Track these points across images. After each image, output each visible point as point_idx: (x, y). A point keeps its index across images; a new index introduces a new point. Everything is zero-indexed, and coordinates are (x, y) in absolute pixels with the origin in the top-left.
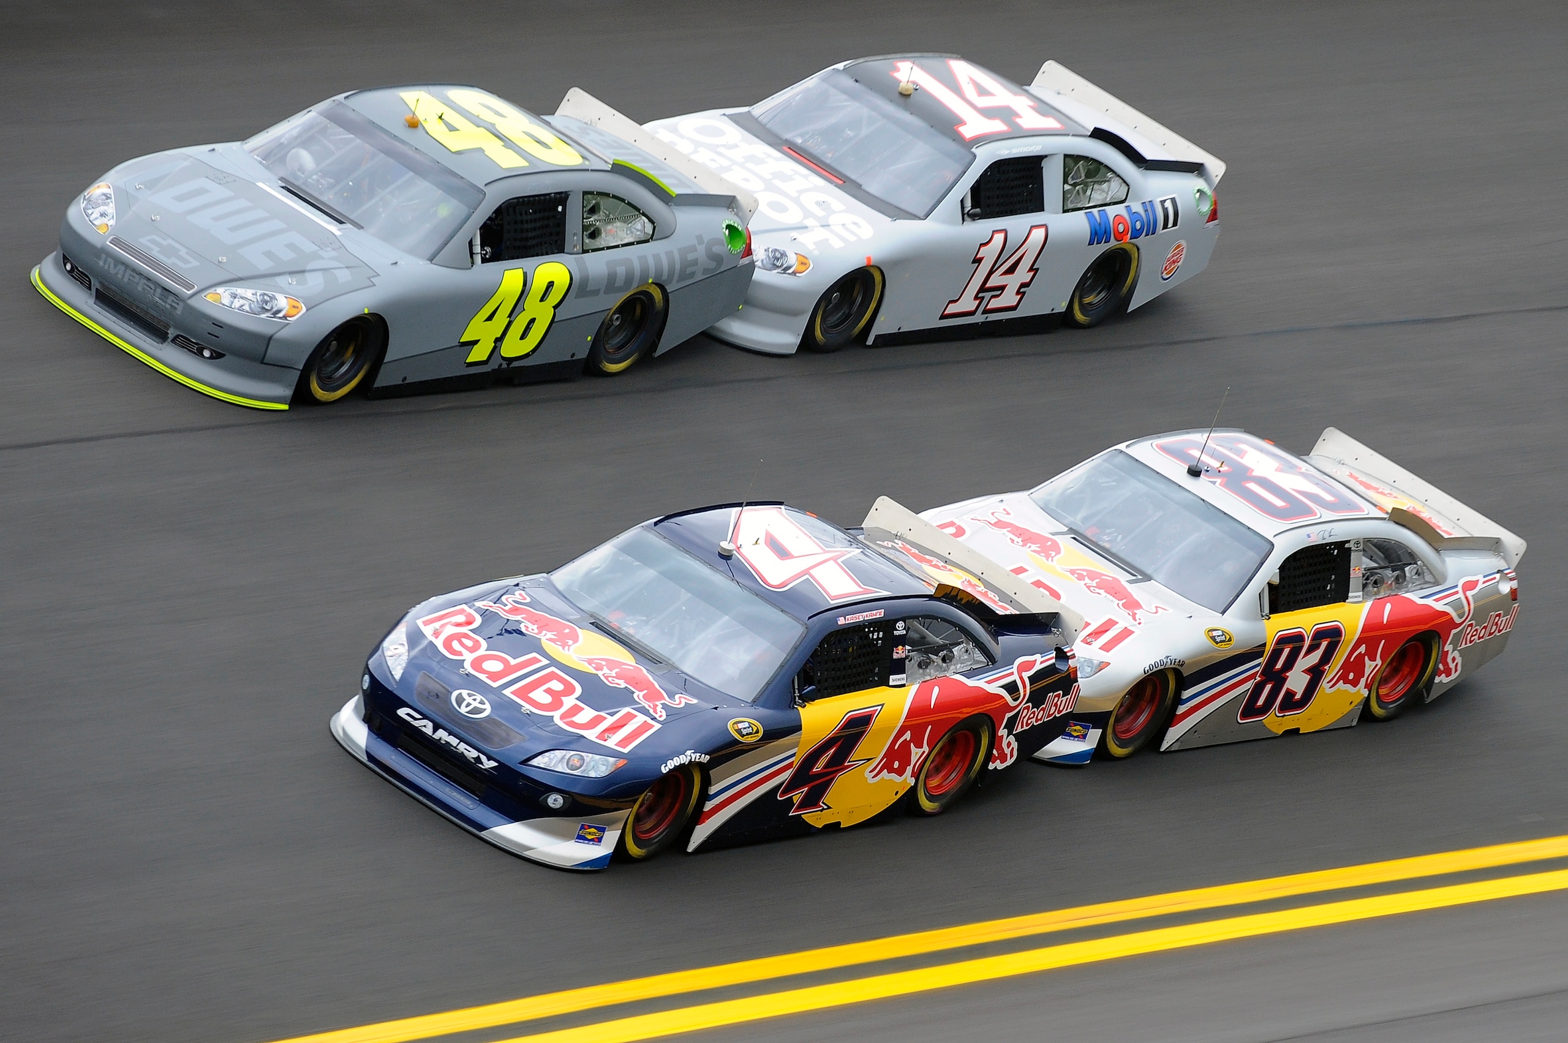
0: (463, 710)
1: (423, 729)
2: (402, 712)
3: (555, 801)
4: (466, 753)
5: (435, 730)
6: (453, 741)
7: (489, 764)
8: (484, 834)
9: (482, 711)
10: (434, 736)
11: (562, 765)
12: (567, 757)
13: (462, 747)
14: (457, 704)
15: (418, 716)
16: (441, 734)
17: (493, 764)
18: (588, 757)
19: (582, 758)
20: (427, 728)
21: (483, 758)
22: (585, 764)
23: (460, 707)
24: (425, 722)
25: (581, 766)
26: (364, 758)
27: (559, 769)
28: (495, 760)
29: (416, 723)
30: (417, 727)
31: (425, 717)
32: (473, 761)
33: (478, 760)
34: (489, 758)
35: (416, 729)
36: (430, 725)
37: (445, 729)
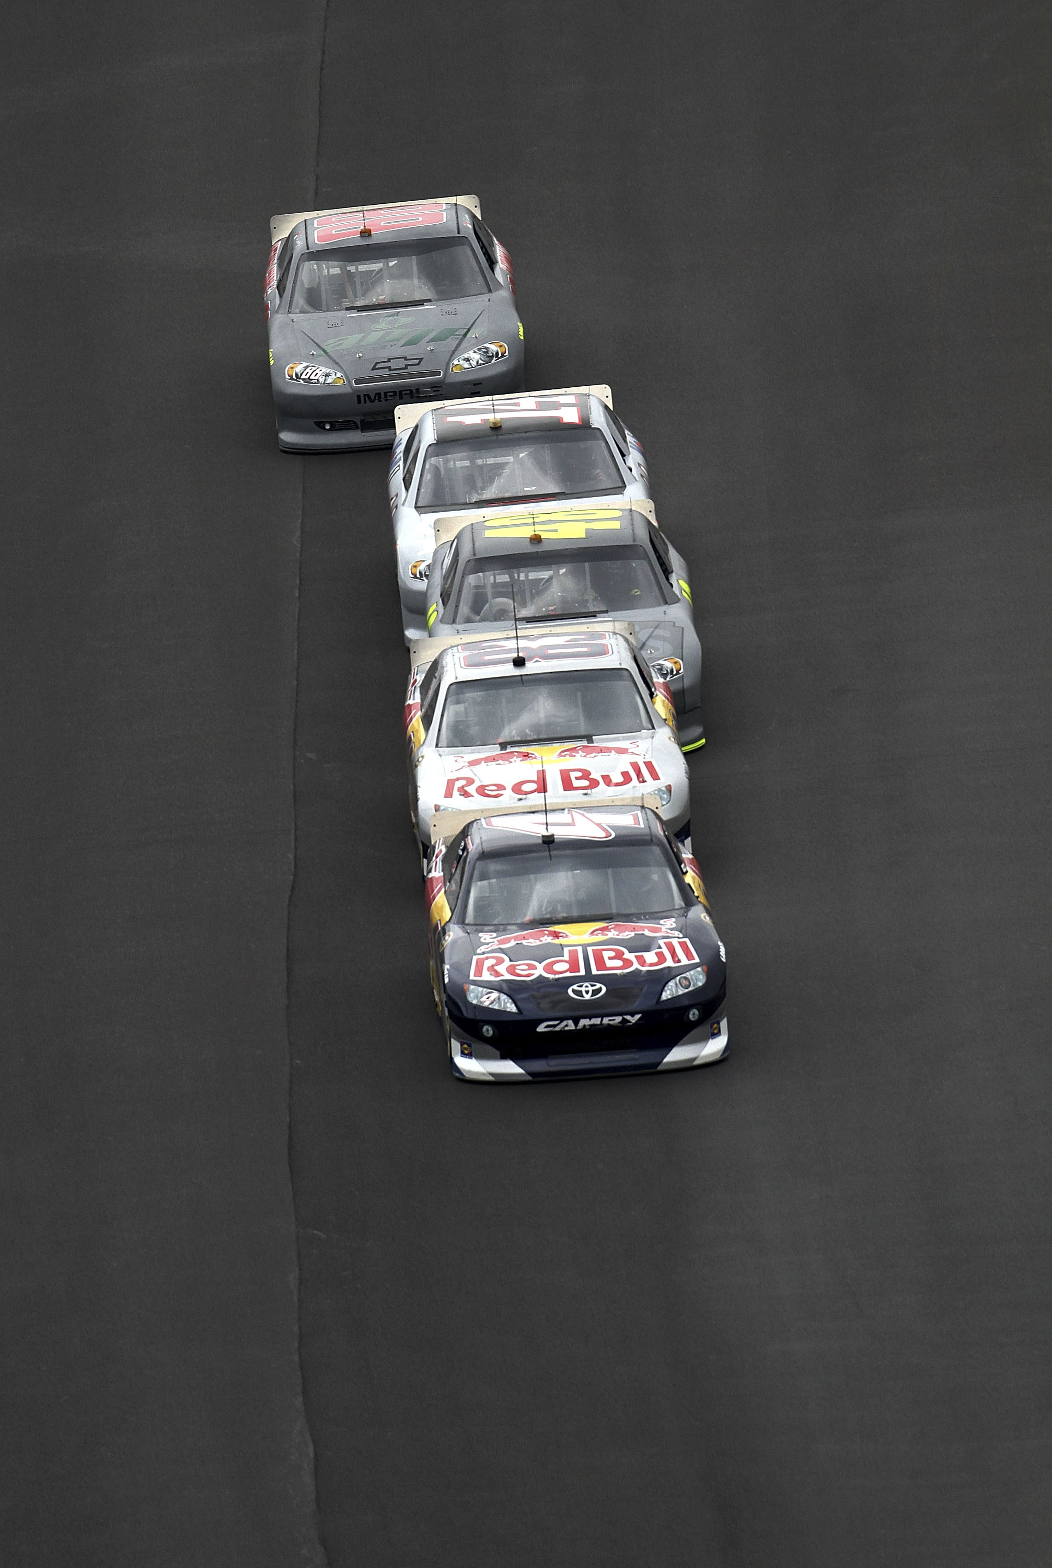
0: (587, 997)
1: (566, 1028)
2: (541, 1028)
3: (694, 1015)
4: (612, 1023)
5: (576, 1024)
6: (597, 1021)
7: (633, 1019)
8: (660, 1068)
9: (600, 989)
10: (578, 1028)
11: (680, 989)
12: (678, 982)
13: (606, 1021)
14: (580, 996)
15: (556, 1022)
16: (584, 1022)
17: (638, 1017)
18: (687, 975)
19: (686, 978)
20: (571, 1026)
21: (628, 1017)
22: (691, 981)
23: (583, 997)
24: (565, 1023)
25: (690, 984)
26: (530, 1078)
27: (680, 993)
28: (638, 1013)
29: (558, 1028)
30: (561, 1030)
31: (562, 1020)
32: (621, 1025)
33: (624, 1021)
34: (633, 1015)
35: (562, 1032)
36: (570, 1022)
37: (585, 1017)
